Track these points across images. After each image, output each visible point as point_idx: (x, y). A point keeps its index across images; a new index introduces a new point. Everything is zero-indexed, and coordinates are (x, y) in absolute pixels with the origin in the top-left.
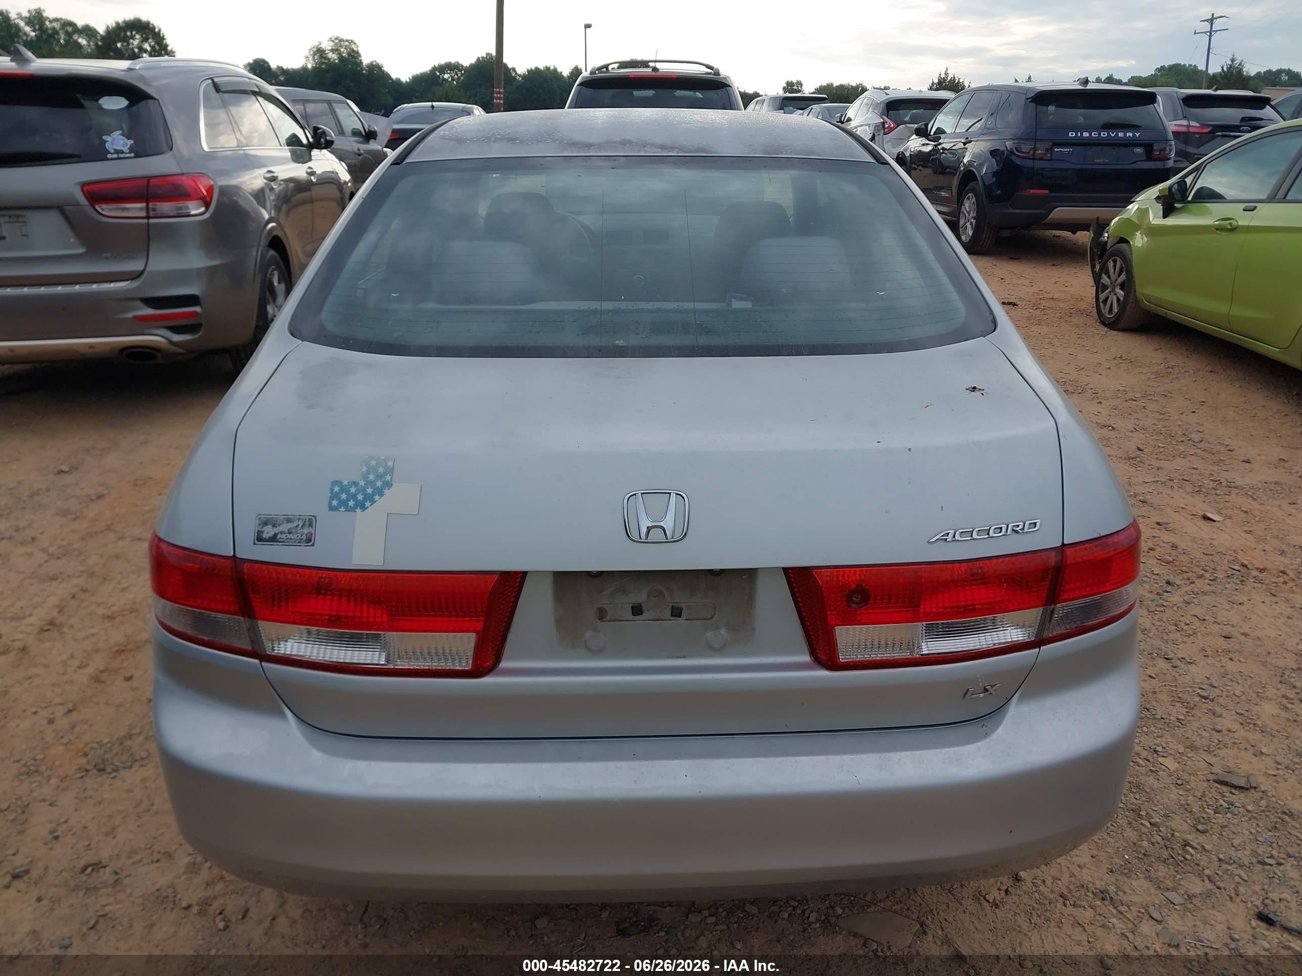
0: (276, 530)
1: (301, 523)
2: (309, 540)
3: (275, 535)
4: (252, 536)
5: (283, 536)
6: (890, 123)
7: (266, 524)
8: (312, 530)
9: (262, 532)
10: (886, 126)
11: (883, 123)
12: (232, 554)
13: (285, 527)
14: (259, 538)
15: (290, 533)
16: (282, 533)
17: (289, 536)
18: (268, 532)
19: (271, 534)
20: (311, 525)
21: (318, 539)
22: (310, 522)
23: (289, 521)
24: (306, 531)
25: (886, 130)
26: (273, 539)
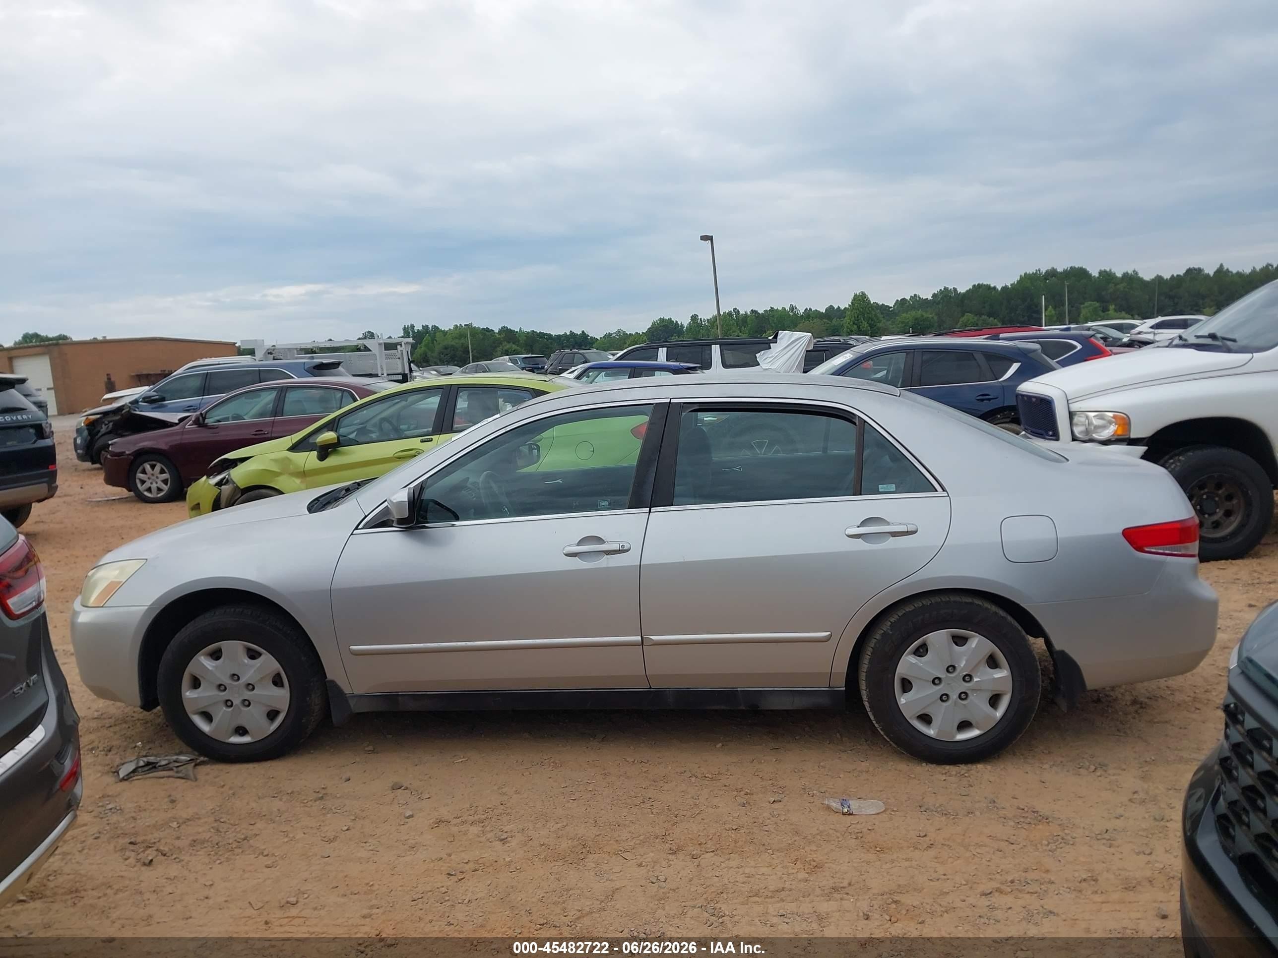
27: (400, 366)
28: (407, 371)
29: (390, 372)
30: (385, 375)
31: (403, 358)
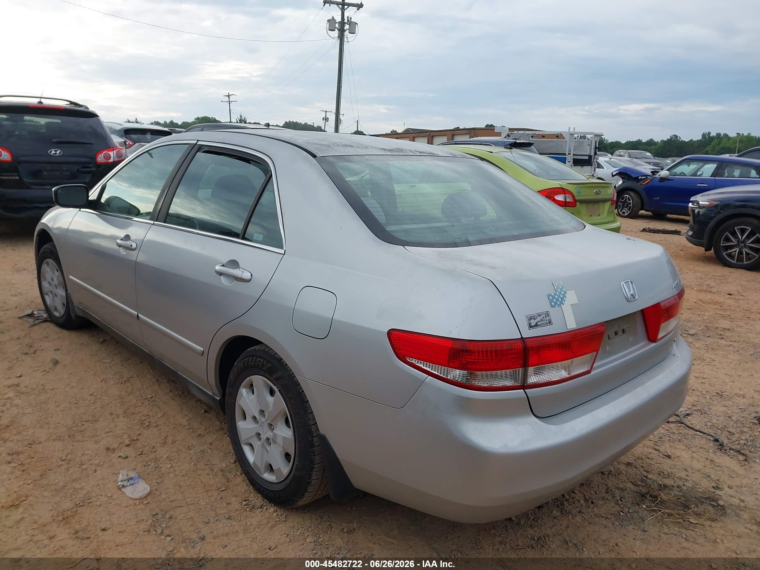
0: (536, 321)
1: (544, 316)
2: (550, 322)
3: (536, 323)
4: (527, 327)
5: (540, 323)
6: (129, 142)
7: (531, 319)
8: (550, 318)
9: (531, 323)
10: (127, 143)
11: (125, 142)
12: (520, 337)
13: (539, 319)
14: (531, 327)
15: (542, 321)
16: (539, 322)
17: (542, 322)
18: (533, 323)
19: (535, 323)
20: (548, 316)
21: (553, 321)
22: (547, 314)
23: (540, 316)
24: (547, 318)
25: (127, 146)
26: (536, 325)
27: (588, 150)
28: (592, 154)
29: (576, 153)
30: (572, 155)
31: (591, 145)
